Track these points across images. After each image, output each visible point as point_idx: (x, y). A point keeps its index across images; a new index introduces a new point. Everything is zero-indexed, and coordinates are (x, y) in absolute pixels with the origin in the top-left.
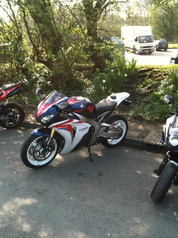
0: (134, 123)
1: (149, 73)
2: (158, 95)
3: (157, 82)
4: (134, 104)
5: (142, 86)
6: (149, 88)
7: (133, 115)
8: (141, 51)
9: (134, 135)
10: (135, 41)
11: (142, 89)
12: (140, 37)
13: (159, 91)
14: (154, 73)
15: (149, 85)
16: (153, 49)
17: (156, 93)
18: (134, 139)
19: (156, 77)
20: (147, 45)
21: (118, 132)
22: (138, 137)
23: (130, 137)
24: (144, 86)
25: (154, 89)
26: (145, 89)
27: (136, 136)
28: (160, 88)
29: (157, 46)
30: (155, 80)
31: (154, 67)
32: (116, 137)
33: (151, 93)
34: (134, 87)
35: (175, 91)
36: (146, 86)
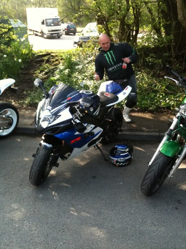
0: (30, 111)
1: (46, 58)
2: (54, 80)
3: (54, 67)
4: (31, 91)
5: (39, 72)
6: (46, 73)
7: (29, 103)
8: (49, 35)
9: (27, 123)
10: (42, 24)
11: (38, 75)
12: (47, 20)
13: (55, 76)
14: (51, 57)
15: (46, 71)
16: (61, 33)
17: (52, 78)
18: (27, 127)
19: (53, 62)
20: (55, 28)
21: (7, 122)
22: (31, 125)
23: (23, 125)
24: (41, 71)
25: (51, 74)
26: (42, 74)
27: (29, 124)
28: (56, 73)
29: (65, 29)
30: (52, 64)
31: (53, 52)
32: (5, 127)
33: (48, 79)
34: (31, 73)
35: (70, 75)
36: (43, 72)
